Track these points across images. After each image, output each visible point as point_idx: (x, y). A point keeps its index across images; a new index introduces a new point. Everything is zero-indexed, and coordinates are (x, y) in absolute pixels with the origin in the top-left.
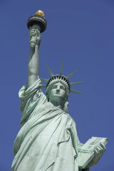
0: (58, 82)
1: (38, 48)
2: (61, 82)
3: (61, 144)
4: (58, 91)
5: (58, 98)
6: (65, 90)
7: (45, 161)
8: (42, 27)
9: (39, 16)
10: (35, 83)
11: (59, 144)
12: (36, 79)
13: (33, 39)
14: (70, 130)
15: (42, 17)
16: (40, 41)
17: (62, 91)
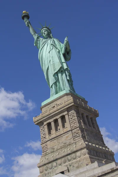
0: (43, 30)
2: (44, 30)
3: (50, 52)
4: (44, 33)
5: (46, 36)
7: (47, 61)
8: (27, 16)
9: (25, 13)
11: (49, 52)
13: (26, 23)
15: (26, 13)
16: (29, 22)
17: (46, 32)
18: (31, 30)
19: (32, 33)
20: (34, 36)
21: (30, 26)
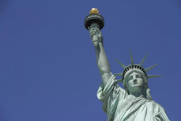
0: (132, 72)
1: (103, 45)
2: (135, 71)
4: (135, 81)
6: (142, 77)
8: (100, 23)
10: (110, 80)
12: (110, 76)
13: (95, 38)
14: (159, 116)
16: (102, 38)
17: (139, 80)
18: (102, 60)
19: (104, 68)
20: (105, 75)
21: (101, 47)
